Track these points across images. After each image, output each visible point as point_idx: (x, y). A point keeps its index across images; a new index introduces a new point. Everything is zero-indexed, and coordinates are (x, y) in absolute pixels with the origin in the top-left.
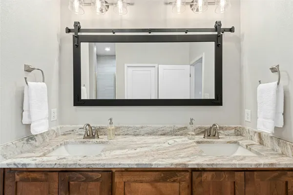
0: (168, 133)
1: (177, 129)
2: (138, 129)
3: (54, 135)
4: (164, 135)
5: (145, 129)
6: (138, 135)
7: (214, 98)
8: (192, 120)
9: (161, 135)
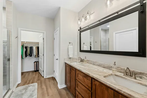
0: (106, 67)
1: (110, 66)
2: (94, 62)
3: (76, 59)
4: (104, 67)
5: (97, 63)
6: (94, 65)
7: (138, 51)
8: (115, 63)
9: (103, 67)
